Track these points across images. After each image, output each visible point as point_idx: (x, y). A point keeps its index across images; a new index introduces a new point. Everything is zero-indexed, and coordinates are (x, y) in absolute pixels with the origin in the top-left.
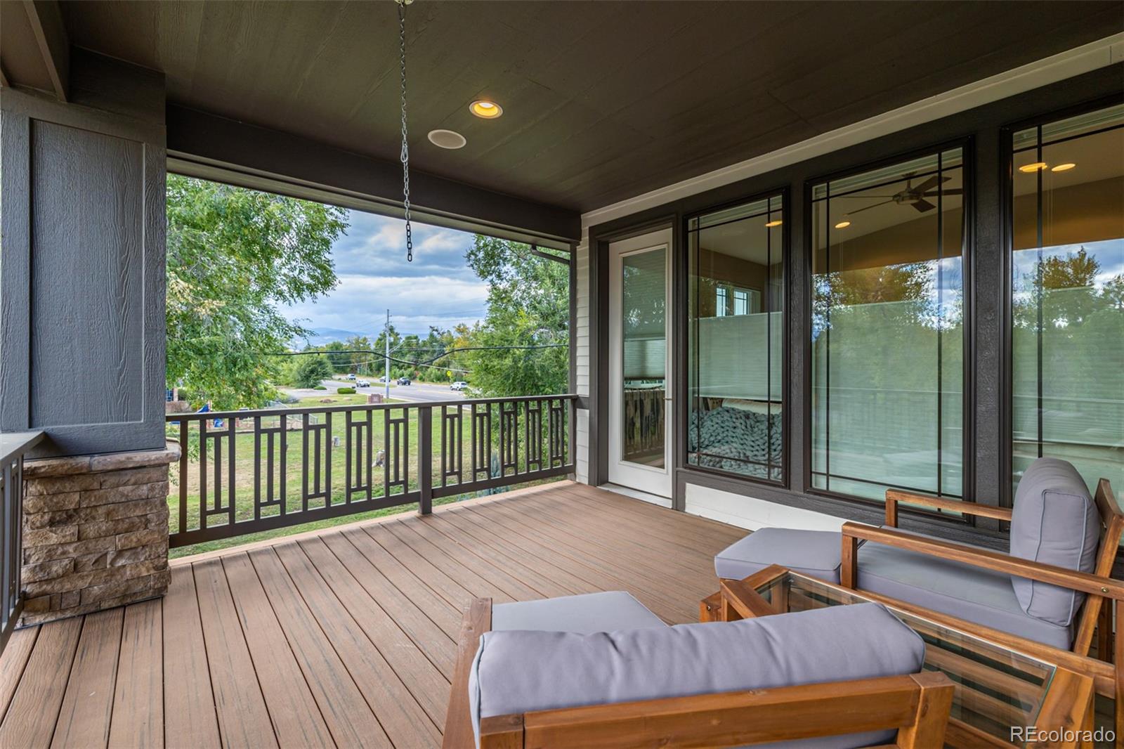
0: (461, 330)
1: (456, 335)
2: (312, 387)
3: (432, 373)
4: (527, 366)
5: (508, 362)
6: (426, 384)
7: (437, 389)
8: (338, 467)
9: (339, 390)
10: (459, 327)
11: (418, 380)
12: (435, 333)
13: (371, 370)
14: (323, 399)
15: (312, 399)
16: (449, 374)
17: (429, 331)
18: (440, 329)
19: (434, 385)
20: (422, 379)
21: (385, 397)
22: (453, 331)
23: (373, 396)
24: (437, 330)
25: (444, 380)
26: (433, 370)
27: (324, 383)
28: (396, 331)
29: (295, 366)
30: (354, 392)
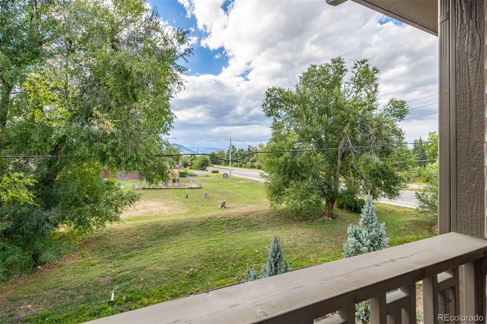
0: (261, 146)
1: (258, 148)
2: (203, 170)
3: (248, 165)
4: (292, 162)
5: (282, 159)
6: (246, 169)
7: (250, 171)
8: (205, 206)
9: (212, 171)
10: (260, 145)
11: (243, 167)
12: (250, 148)
13: (226, 163)
14: (206, 175)
15: (202, 175)
16: (256, 165)
17: (247, 147)
18: (252, 146)
19: (249, 170)
20: (245, 167)
21: (229, 174)
22: (257, 147)
23: (224, 174)
24: (251, 147)
25: (254, 168)
26: (249, 163)
27: (208, 168)
28: (235, 147)
29: (198, 161)
30: (218, 172)
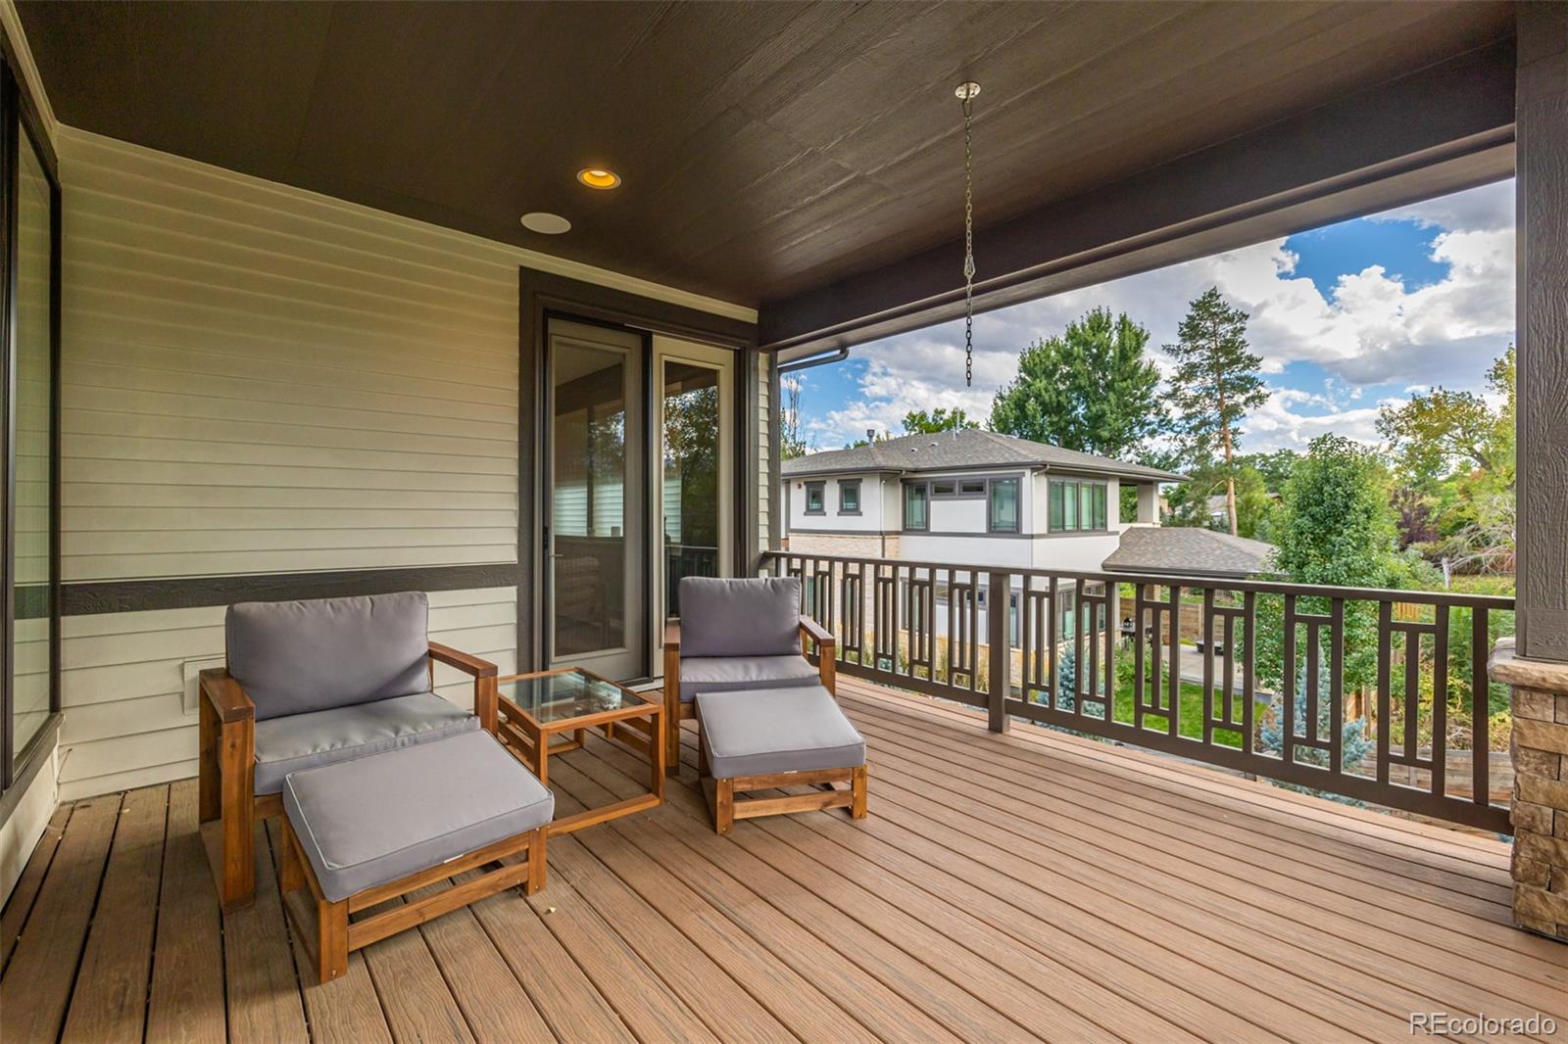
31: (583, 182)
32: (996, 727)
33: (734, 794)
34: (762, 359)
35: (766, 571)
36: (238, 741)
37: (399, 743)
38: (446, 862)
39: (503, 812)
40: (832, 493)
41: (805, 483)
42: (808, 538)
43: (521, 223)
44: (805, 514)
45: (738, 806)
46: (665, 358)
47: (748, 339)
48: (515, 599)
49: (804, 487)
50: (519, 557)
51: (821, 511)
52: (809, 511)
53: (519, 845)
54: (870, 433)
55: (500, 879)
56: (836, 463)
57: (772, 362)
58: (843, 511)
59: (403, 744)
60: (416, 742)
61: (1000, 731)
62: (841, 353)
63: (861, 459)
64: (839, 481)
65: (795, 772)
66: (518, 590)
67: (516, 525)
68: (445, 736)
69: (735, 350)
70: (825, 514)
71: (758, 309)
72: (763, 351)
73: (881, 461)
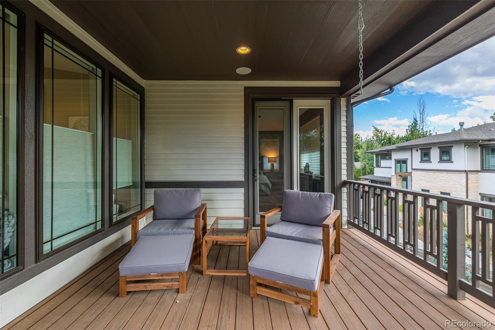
31: (239, 53)
32: (452, 295)
33: (257, 283)
34: (343, 101)
35: (346, 188)
36: (134, 225)
37: (170, 234)
38: (152, 274)
39: (168, 264)
40: (435, 154)
41: (420, 149)
42: (422, 173)
43: (236, 72)
44: (420, 162)
45: (259, 288)
46: (299, 107)
47: (335, 94)
48: (244, 192)
49: (419, 151)
50: (245, 179)
51: (429, 161)
52: (422, 161)
53: (176, 276)
54: (461, 124)
55: (170, 285)
56: (437, 139)
57: (348, 102)
58: (441, 161)
59: (171, 234)
60: (175, 234)
61: (455, 298)
62: (390, 90)
63: (452, 137)
64: (439, 148)
65: (282, 283)
66: (244, 190)
67: (244, 169)
68: (183, 234)
69: (331, 99)
70: (431, 162)
71: (340, 81)
72: (343, 97)
73: (465, 137)
